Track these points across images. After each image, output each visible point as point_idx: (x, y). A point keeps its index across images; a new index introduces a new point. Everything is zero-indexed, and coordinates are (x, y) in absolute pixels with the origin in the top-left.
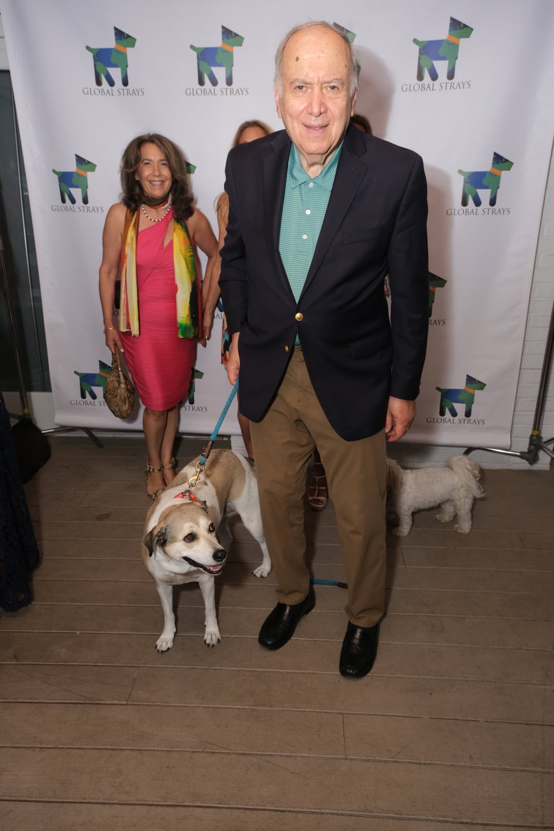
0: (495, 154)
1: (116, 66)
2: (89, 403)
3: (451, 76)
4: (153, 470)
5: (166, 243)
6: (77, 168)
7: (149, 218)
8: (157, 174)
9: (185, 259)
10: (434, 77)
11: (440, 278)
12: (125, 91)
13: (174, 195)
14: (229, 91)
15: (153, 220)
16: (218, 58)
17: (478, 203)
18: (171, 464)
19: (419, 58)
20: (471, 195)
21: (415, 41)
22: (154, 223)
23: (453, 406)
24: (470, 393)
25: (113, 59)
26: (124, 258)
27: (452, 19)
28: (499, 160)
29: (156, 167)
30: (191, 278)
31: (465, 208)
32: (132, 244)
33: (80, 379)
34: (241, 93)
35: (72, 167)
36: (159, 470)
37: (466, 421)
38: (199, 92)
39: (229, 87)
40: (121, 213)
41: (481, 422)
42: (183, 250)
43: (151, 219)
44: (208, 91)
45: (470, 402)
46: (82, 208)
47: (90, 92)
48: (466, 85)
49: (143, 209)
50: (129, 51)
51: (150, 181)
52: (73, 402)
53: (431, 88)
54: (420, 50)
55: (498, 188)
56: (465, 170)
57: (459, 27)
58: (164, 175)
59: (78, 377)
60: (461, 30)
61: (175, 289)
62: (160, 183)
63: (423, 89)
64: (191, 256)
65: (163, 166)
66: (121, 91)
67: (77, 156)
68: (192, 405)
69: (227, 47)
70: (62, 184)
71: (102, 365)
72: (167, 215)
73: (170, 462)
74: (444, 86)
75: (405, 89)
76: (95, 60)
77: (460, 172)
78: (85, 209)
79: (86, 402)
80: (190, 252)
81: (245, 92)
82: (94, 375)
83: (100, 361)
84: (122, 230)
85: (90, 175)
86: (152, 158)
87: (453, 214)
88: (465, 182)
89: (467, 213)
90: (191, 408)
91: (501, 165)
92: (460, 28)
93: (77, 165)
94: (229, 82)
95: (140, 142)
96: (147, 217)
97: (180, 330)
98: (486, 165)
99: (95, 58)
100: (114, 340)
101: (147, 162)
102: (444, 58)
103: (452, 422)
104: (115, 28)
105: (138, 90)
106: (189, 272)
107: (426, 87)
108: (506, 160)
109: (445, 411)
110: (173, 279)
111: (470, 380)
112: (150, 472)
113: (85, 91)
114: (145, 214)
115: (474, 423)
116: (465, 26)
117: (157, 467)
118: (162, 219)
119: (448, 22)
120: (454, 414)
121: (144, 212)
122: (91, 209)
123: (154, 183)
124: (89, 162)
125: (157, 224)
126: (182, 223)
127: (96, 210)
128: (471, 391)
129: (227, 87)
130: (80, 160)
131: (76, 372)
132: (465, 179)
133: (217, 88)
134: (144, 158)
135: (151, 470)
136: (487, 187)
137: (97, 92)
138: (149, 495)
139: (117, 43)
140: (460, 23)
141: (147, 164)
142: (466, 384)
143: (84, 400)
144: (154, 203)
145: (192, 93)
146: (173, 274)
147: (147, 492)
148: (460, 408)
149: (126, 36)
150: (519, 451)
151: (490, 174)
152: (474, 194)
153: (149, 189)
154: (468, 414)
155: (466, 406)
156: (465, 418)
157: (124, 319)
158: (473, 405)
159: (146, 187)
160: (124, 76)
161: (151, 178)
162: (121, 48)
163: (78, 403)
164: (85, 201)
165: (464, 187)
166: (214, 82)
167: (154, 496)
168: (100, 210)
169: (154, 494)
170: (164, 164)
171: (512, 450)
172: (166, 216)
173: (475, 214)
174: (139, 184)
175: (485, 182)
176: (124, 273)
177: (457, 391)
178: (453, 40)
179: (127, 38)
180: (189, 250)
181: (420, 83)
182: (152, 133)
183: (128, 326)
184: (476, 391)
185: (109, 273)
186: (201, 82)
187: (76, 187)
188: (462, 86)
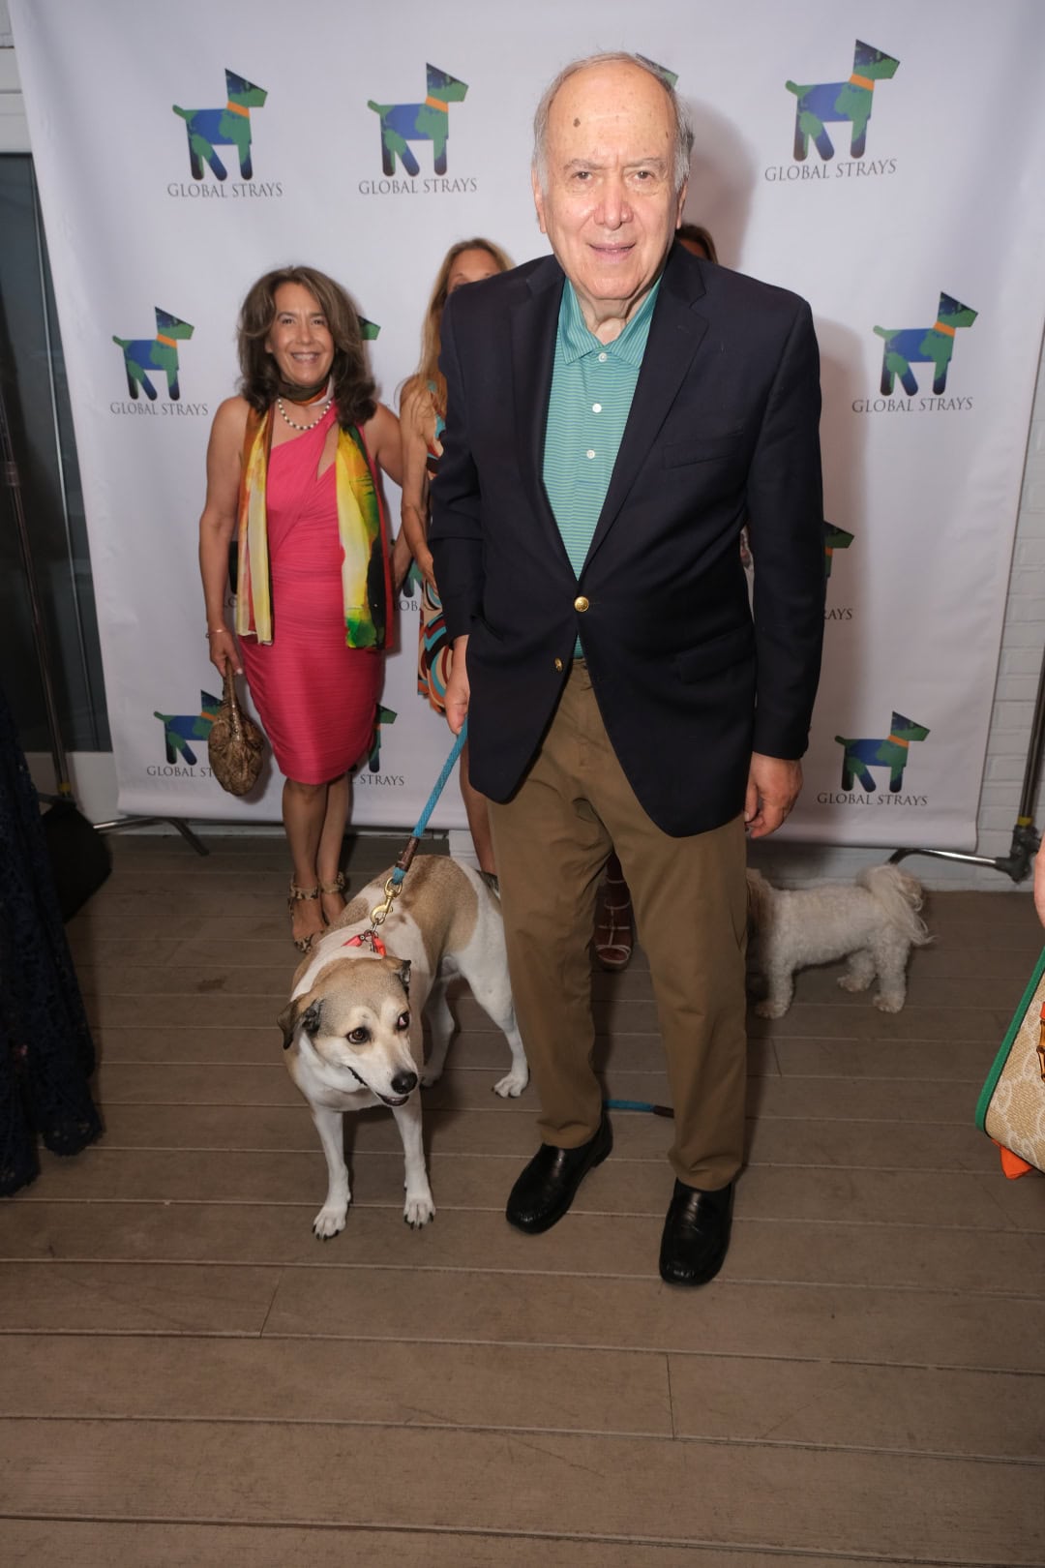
0: (943, 295)
1: (228, 142)
2: (181, 771)
3: (858, 149)
4: (303, 896)
5: (322, 470)
6: (160, 332)
7: (291, 424)
8: (306, 339)
9: (359, 500)
10: (827, 152)
11: (840, 531)
12: (247, 188)
13: (337, 379)
14: (439, 184)
15: (298, 427)
16: (420, 125)
17: (911, 388)
18: (336, 886)
19: (798, 118)
20: (898, 372)
21: (790, 86)
22: (302, 432)
23: (867, 771)
24: (898, 747)
25: (224, 129)
26: (244, 499)
27: (859, 43)
28: (950, 306)
29: (304, 328)
30: (370, 534)
31: (887, 398)
32: (259, 473)
33: (166, 726)
34: (462, 187)
35: (149, 331)
36: (314, 897)
37: (892, 800)
38: (384, 187)
39: (441, 177)
40: (240, 414)
41: (920, 802)
42: (355, 483)
43: (294, 426)
44: (401, 185)
45: (898, 764)
46: (168, 408)
47: (182, 192)
48: (888, 167)
49: (280, 406)
50: (254, 113)
51: (293, 354)
52: (151, 771)
53: (821, 175)
54: (799, 103)
55: (949, 359)
56: (887, 327)
57: (872, 59)
58: (319, 343)
59: (161, 724)
60: (877, 65)
61: (339, 555)
62: (311, 356)
63: (806, 175)
64: (370, 493)
65: (317, 326)
66: (239, 189)
67: (157, 310)
68: (375, 774)
69: (436, 104)
70: (132, 363)
71: (208, 699)
72: (325, 416)
73: (336, 881)
74: (845, 169)
75: (771, 176)
76: (190, 132)
77: (878, 330)
78: (175, 408)
79: (177, 770)
80: (367, 485)
81: (469, 186)
82: (191, 720)
83: (203, 693)
84: (240, 447)
85: (181, 345)
86: (297, 310)
87: (864, 409)
88: (888, 350)
89: (891, 408)
90: (373, 779)
91: (954, 317)
92: (875, 61)
93: (159, 327)
94: (441, 167)
95: (273, 283)
96: (288, 421)
97: (349, 633)
98: (926, 317)
99: (191, 128)
100: (224, 652)
101: (287, 317)
102: (844, 118)
103: (865, 801)
104: (228, 73)
105: (270, 185)
106: (366, 523)
107: (811, 171)
108: (964, 308)
109: (853, 780)
110: (337, 537)
111: (900, 722)
112: (298, 900)
113: (173, 190)
114: (284, 415)
115: (908, 803)
116: (884, 56)
117: (310, 891)
118: (315, 424)
119: (852, 49)
120: (869, 786)
121: (283, 412)
122: (184, 410)
123: (300, 357)
124: (180, 322)
125: (306, 434)
126: (354, 432)
127: (194, 411)
128: (900, 742)
129: (436, 176)
130: (164, 319)
131: (157, 715)
132: (886, 344)
133: (418, 179)
134: (282, 310)
135: (299, 897)
136: (928, 359)
137: (194, 191)
138: (296, 944)
139: (230, 99)
140: (873, 51)
141: (287, 321)
142: (892, 729)
143: (173, 766)
144: (301, 394)
145: (371, 190)
146: (336, 527)
147: (294, 938)
148: (881, 775)
149: (248, 86)
150: (994, 856)
151: (935, 333)
152: (904, 372)
153: (292, 371)
154: (896, 786)
155: (893, 771)
156: (891, 793)
157: (244, 613)
158: (905, 769)
159: (286, 365)
160: (244, 159)
161: (294, 348)
162: (238, 109)
163: (162, 772)
164: (175, 394)
165: (885, 359)
166: (413, 169)
167: (305, 945)
168: (201, 410)
169: (306, 941)
170: (319, 322)
171: (979, 853)
172: (323, 419)
173: (906, 408)
174: (273, 360)
175: (924, 350)
176: (243, 527)
177: (875, 744)
178: (862, 82)
179: (250, 90)
180: (366, 482)
181: (800, 164)
182: (295, 266)
183: (252, 625)
184: (912, 744)
185: (218, 527)
186: (388, 170)
187: (158, 367)
188: (878, 167)
